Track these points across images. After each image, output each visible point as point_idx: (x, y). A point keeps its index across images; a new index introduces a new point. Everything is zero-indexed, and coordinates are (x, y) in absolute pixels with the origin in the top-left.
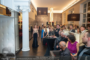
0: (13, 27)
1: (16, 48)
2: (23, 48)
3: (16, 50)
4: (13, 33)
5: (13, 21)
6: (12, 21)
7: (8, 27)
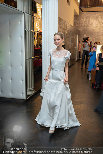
0: (21, 37)
1: (28, 89)
2: (42, 90)
3: (28, 93)
4: (22, 52)
5: (21, 22)
6: (19, 23)
7: (10, 37)
